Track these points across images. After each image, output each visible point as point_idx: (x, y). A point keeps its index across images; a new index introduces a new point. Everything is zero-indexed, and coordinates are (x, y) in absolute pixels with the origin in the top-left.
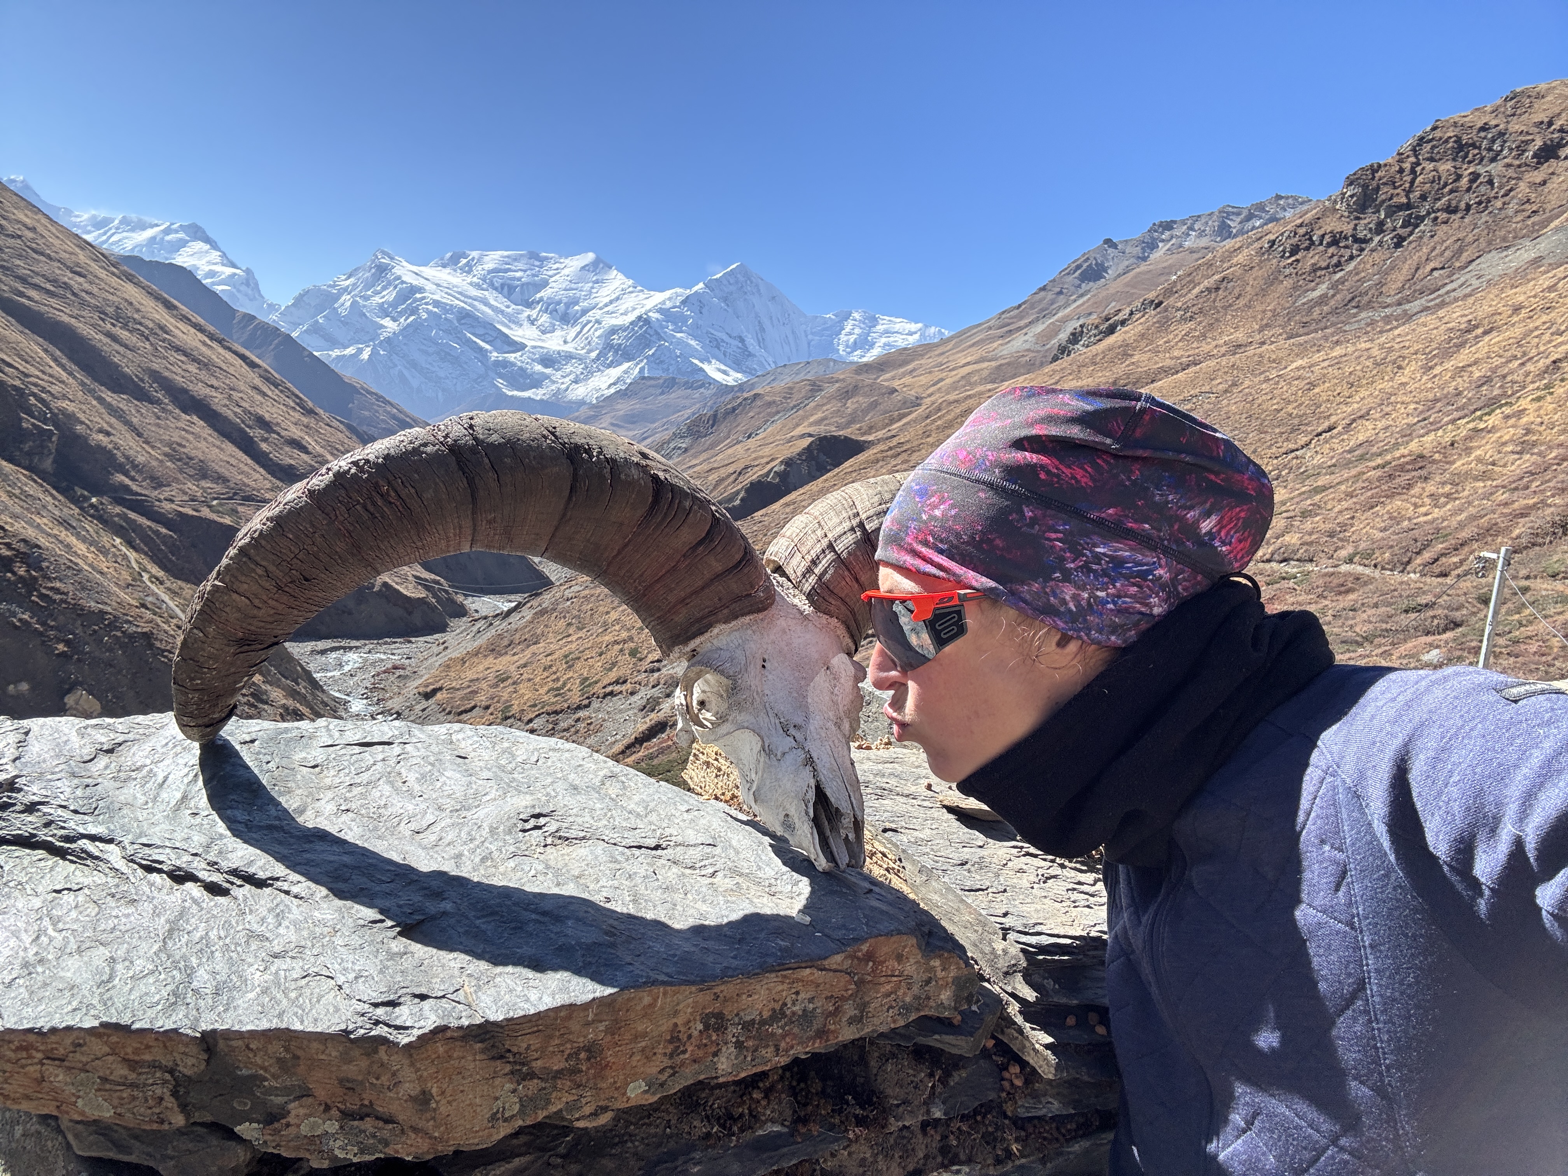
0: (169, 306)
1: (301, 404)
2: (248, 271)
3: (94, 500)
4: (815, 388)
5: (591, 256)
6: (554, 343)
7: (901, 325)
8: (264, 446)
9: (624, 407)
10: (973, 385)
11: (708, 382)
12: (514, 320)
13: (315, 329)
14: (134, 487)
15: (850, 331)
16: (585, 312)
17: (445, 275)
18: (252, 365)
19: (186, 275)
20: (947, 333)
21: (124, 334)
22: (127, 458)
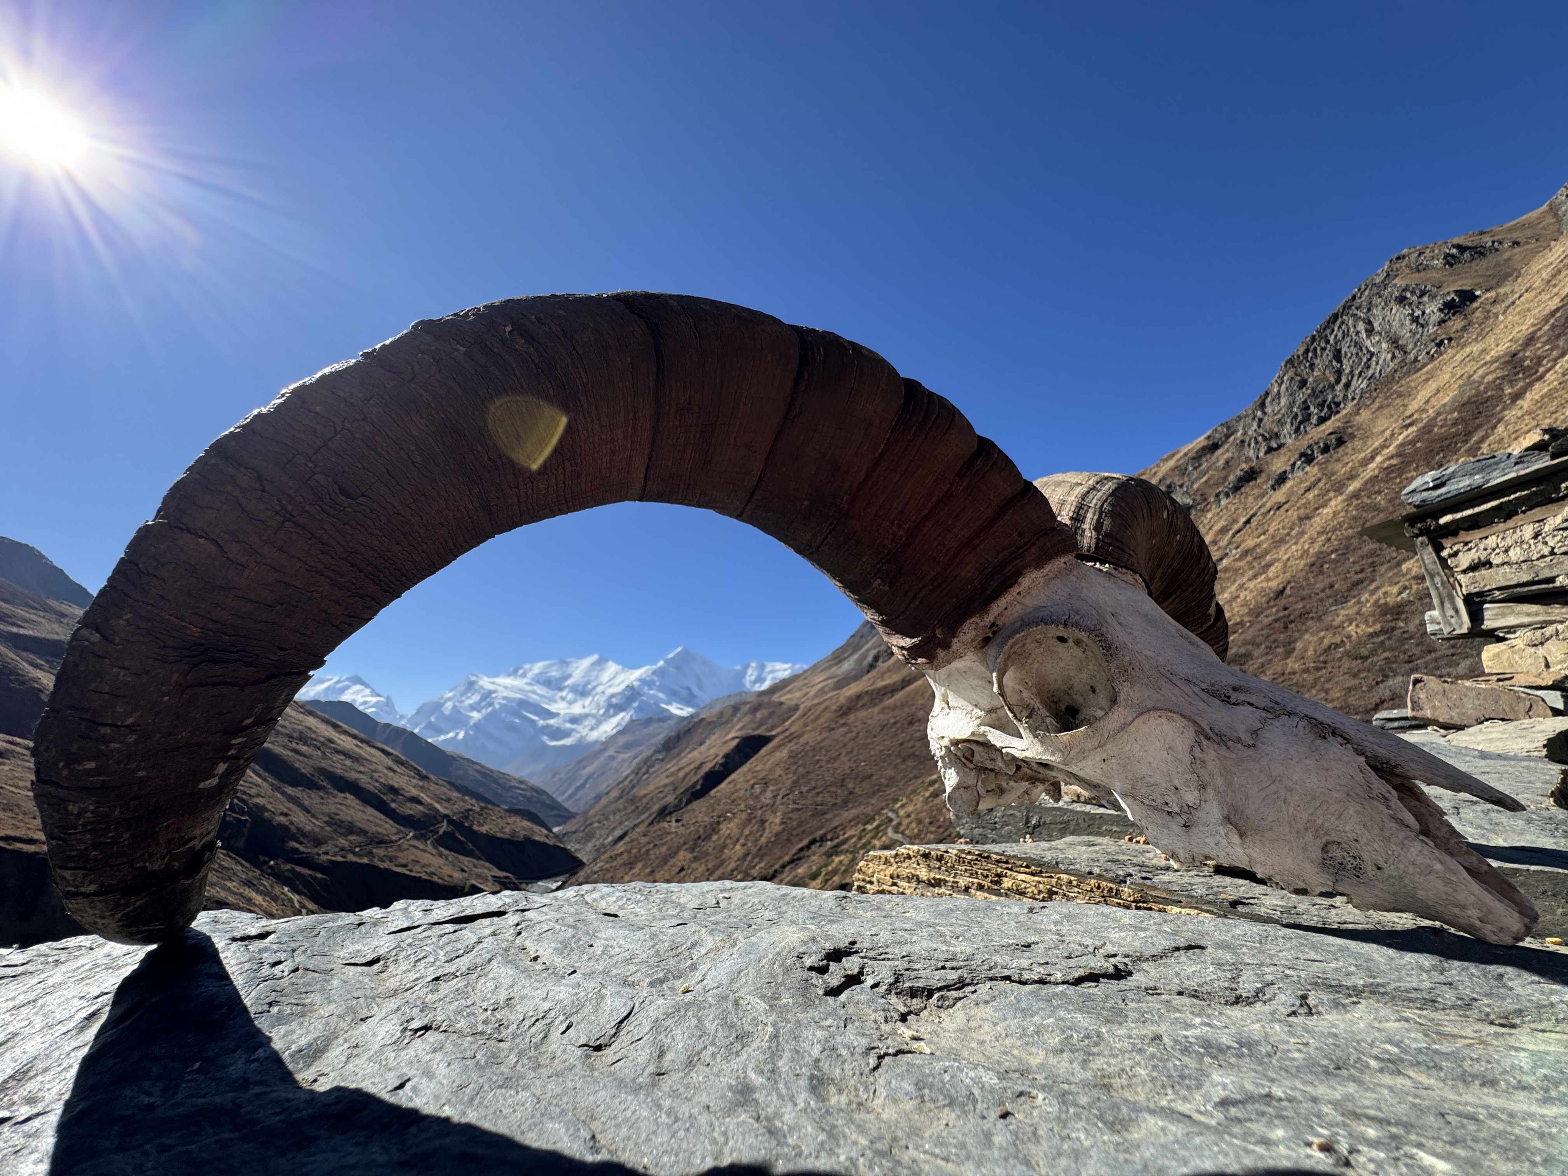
0: (335, 726)
1: (419, 773)
2: (388, 698)
3: (272, 863)
4: (736, 709)
5: (596, 657)
6: (577, 709)
7: (779, 666)
8: (393, 805)
9: (622, 741)
10: (826, 693)
11: (671, 716)
12: (552, 700)
13: (430, 726)
14: (301, 848)
15: (751, 674)
16: (594, 688)
17: (508, 681)
18: (387, 754)
19: (348, 708)
20: (806, 667)
21: (304, 749)
22: (298, 829)
